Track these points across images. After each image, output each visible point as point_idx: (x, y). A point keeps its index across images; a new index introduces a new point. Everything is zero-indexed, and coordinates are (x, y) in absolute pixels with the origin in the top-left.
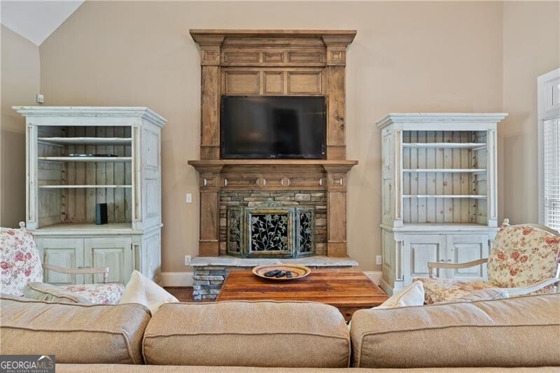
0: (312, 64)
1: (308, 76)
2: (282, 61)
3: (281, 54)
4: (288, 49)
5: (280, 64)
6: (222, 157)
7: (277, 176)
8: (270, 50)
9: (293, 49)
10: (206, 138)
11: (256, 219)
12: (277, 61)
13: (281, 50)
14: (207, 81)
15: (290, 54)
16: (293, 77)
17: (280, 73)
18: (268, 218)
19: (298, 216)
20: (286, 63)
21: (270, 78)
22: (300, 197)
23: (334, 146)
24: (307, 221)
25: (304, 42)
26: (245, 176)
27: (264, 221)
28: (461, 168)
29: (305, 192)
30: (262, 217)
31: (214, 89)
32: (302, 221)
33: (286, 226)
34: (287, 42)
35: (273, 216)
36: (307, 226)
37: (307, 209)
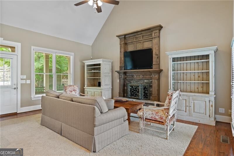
0: (149, 38)
1: (148, 42)
2: (140, 39)
3: (140, 37)
4: (142, 35)
5: (140, 40)
6: (124, 70)
8: (137, 36)
9: (144, 34)
10: (121, 64)
11: (131, 87)
12: (139, 39)
13: (140, 36)
14: (121, 48)
15: (143, 36)
16: (144, 43)
17: (140, 43)
18: (134, 87)
19: (143, 87)
20: (141, 39)
21: (138, 44)
22: (146, 81)
23: (155, 64)
24: (146, 89)
25: (146, 31)
27: (133, 88)
28: (207, 70)
29: (147, 79)
30: (132, 87)
31: (123, 50)
32: (144, 89)
33: (138, 90)
34: (141, 33)
35: (135, 87)
36: (146, 90)
37: (146, 85)
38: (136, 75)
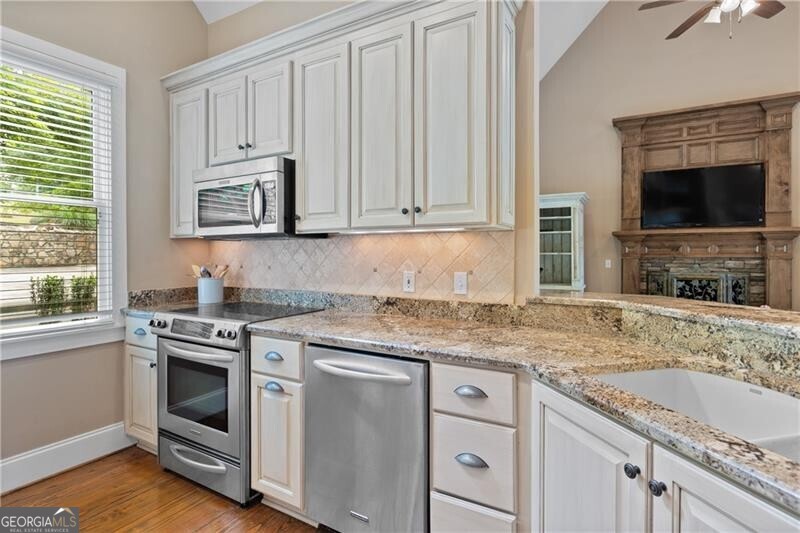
0: (746, 131)
1: (741, 143)
2: (709, 132)
3: (708, 126)
4: (718, 120)
5: (707, 135)
6: (642, 228)
7: (704, 244)
8: (694, 124)
9: (723, 119)
10: (626, 211)
11: (681, 284)
12: (704, 133)
13: (708, 122)
14: (629, 160)
15: (719, 124)
16: (721, 146)
17: (706, 144)
18: (696, 283)
19: (730, 282)
20: (714, 133)
21: (694, 150)
22: (731, 264)
23: (774, 213)
24: (740, 288)
25: (736, 110)
26: (667, 244)
27: (691, 286)
29: (738, 259)
30: (688, 282)
31: (636, 167)
32: (734, 287)
33: (716, 291)
34: (716, 113)
35: (700, 282)
36: (740, 293)
37: (740, 275)
38: (692, 244)
